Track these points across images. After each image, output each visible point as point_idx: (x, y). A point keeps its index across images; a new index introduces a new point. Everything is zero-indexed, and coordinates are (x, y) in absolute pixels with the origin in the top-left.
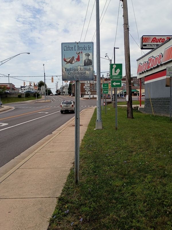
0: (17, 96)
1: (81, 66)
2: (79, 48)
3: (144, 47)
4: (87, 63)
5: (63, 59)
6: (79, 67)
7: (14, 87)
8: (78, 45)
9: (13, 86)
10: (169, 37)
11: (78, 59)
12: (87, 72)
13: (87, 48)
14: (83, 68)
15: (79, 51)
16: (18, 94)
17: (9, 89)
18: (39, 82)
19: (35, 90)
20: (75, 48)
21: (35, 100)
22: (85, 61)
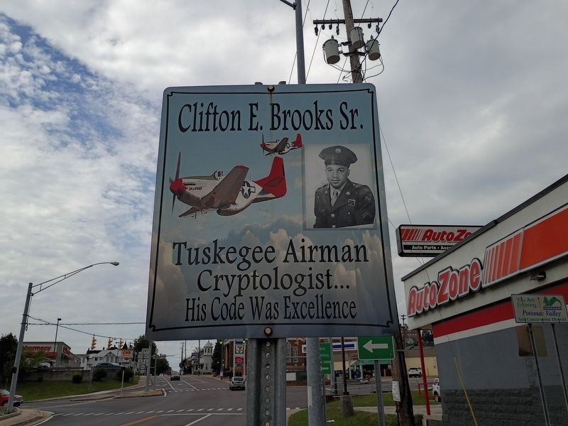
0: (70, 378)
1: (291, 229)
2: (279, 117)
3: (405, 251)
4: (336, 211)
5: (167, 185)
6: (280, 239)
7: (69, 353)
8: (276, 98)
9: (67, 348)
10: (462, 228)
11: (275, 184)
12: (343, 272)
13: (337, 117)
14: (308, 243)
15: (280, 135)
16: (75, 374)
17: (53, 357)
18: (138, 338)
19: (125, 361)
20: (253, 116)
21: (119, 390)
22: (322, 196)
